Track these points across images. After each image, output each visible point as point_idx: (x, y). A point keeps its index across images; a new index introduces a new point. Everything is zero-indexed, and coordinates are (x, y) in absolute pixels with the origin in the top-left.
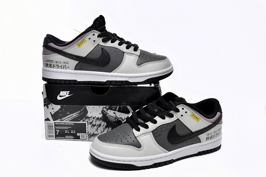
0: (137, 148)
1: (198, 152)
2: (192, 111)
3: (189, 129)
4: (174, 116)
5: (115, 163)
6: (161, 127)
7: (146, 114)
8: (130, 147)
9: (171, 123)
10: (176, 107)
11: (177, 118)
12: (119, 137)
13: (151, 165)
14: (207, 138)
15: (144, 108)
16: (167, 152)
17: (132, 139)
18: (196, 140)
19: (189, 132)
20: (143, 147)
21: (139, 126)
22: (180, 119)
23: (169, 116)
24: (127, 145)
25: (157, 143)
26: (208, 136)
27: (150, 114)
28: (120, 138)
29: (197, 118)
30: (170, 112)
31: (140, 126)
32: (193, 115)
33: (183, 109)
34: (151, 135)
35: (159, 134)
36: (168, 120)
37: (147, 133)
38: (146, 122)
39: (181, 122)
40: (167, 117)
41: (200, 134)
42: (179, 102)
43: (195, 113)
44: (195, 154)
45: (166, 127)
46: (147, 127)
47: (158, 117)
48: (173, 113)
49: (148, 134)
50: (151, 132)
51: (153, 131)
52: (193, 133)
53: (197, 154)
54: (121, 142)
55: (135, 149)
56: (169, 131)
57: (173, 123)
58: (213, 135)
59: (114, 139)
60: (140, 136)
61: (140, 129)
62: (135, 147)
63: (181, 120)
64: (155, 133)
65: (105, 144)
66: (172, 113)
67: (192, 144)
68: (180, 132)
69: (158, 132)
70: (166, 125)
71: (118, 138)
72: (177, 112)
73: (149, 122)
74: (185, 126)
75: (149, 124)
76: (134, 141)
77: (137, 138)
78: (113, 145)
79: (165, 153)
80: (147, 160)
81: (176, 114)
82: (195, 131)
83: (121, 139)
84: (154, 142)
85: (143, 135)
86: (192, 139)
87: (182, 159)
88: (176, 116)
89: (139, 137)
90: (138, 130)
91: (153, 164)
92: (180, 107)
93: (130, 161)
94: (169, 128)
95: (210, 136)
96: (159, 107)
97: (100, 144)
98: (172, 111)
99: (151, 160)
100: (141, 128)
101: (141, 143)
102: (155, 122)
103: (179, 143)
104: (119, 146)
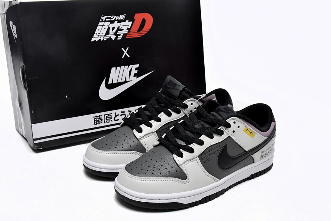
0: (182, 180)
1: (251, 175)
2: (246, 125)
3: (242, 148)
4: (224, 132)
5: (156, 203)
6: (209, 149)
7: (187, 132)
8: (173, 180)
9: (220, 142)
10: (226, 121)
11: (228, 136)
12: (155, 167)
13: (200, 201)
14: (262, 157)
15: (180, 123)
16: (218, 181)
17: (174, 168)
18: (250, 160)
19: (242, 151)
20: (189, 178)
21: (181, 150)
22: (231, 137)
23: (218, 134)
24: (169, 178)
25: (206, 170)
26: (262, 154)
27: (192, 132)
28: (157, 168)
29: (251, 133)
30: (219, 128)
31: (183, 149)
32: (247, 130)
33: (234, 123)
34: (198, 161)
35: (207, 159)
36: (217, 139)
37: (192, 159)
38: (190, 145)
39: (233, 140)
40: (215, 135)
41: (254, 153)
42: (226, 113)
43: (249, 127)
44: (247, 178)
45: (215, 149)
46: (191, 151)
47: (205, 136)
48: (223, 128)
49: (194, 160)
50: (198, 157)
51: (200, 155)
52: (247, 153)
53: (249, 177)
54: (160, 174)
55: (180, 182)
56: (220, 153)
57: (223, 142)
58: (267, 152)
59: (149, 170)
60: (184, 164)
61: (182, 154)
62: (179, 179)
63: (233, 138)
64: (202, 157)
65: (139, 179)
66: (221, 129)
67: (245, 166)
68: (231, 152)
69: (206, 156)
70: (216, 146)
71: (155, 169)
72: (228, 128)
73: (194, 143)
74: (238, 144)
75: (194, 146)
76: (176, 171)
77: (181, 166)
78: (150, 179)
79: (216, 182)
80: (195, 195)
81: (226, 131)
82: (249, 149)
83: (160, 170)
84: (202, 169)
85: (188, 162)
86: (245, 160)
87: (233, 187)
88: (227, 132)
89: (182, 166)
90: (181, 155)
91: (203, 199)
92: (230, 121)
93: (174, 199)
94: (219, 149)
95: (264, 153)
96: (200, 121)
97: (133, 179)
98: (221, 127)
99: (200, 193)
100: (184, 153)
101: (186, 173)
102: (201, 143)
103: (231, 167)
104: (158, 179)
